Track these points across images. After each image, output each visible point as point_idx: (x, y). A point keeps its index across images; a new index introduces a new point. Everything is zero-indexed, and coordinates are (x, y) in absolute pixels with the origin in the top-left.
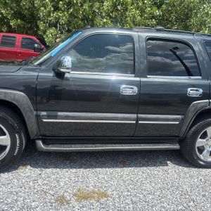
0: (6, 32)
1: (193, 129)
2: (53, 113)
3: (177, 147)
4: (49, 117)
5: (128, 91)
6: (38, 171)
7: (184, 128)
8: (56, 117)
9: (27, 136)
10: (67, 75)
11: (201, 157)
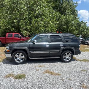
0: (9, 32)
1: (62, 54)
2: (33, 51)
3: (59, 58)
4: (32, 52)
5: (47, 46)
6: (29, 64)
7: (60, 53)
8: (33, 52)
9: (28, 56)
10: (35, 44)
11: (65, 60)
